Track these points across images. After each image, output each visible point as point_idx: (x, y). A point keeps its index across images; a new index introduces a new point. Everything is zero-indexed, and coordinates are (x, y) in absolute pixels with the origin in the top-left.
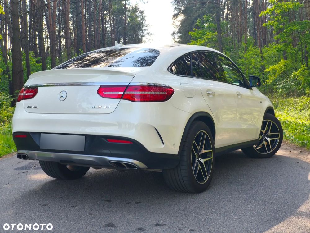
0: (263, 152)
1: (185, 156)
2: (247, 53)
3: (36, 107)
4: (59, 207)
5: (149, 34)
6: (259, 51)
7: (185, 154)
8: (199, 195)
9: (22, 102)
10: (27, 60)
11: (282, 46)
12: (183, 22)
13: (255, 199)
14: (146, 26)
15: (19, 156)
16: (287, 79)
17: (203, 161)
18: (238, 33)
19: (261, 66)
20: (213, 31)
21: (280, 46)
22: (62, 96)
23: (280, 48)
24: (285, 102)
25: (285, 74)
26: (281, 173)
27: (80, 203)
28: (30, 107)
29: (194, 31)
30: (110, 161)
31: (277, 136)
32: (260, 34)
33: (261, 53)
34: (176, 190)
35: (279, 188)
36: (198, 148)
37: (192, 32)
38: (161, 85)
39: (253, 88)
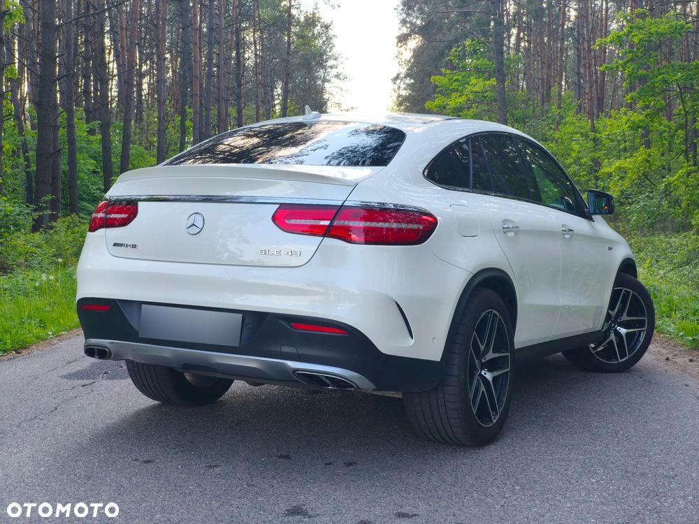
0: (609, 359)
1: (454, 364)
2: (562, 130)
3: (134, 246)
4: (179, 466)
5: (341, 76)
6: (586, 123)
7: (456, 359)
8: (481, 451)
9: (101, 231)
10: (71, 127)
11: (641, 117)
12: (418, 53)
13: (604, 466)
14: (335, 59)
15: (90, 351)
16: (652, 192)
17: (489, 376)
18: (542, 82)
19: (593, 160)
20: (486, 76)
21: (637, 117)
22: (194, 225)
23: (637, 120)
24: (645, 243)
25: (645, 179)
26: (654, 408)
27: (222, 458)
28: (121, 245)
29: (444, 75)
30: (295, 370)
31: (641, 324)
32: (591, 87)
33: (594, 129)
34: (431, 437)
35: (654, 443)
36: (482, 348)
37: (438, 77)
38: (405, 208)
39: (594, 217)
